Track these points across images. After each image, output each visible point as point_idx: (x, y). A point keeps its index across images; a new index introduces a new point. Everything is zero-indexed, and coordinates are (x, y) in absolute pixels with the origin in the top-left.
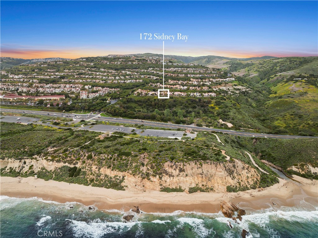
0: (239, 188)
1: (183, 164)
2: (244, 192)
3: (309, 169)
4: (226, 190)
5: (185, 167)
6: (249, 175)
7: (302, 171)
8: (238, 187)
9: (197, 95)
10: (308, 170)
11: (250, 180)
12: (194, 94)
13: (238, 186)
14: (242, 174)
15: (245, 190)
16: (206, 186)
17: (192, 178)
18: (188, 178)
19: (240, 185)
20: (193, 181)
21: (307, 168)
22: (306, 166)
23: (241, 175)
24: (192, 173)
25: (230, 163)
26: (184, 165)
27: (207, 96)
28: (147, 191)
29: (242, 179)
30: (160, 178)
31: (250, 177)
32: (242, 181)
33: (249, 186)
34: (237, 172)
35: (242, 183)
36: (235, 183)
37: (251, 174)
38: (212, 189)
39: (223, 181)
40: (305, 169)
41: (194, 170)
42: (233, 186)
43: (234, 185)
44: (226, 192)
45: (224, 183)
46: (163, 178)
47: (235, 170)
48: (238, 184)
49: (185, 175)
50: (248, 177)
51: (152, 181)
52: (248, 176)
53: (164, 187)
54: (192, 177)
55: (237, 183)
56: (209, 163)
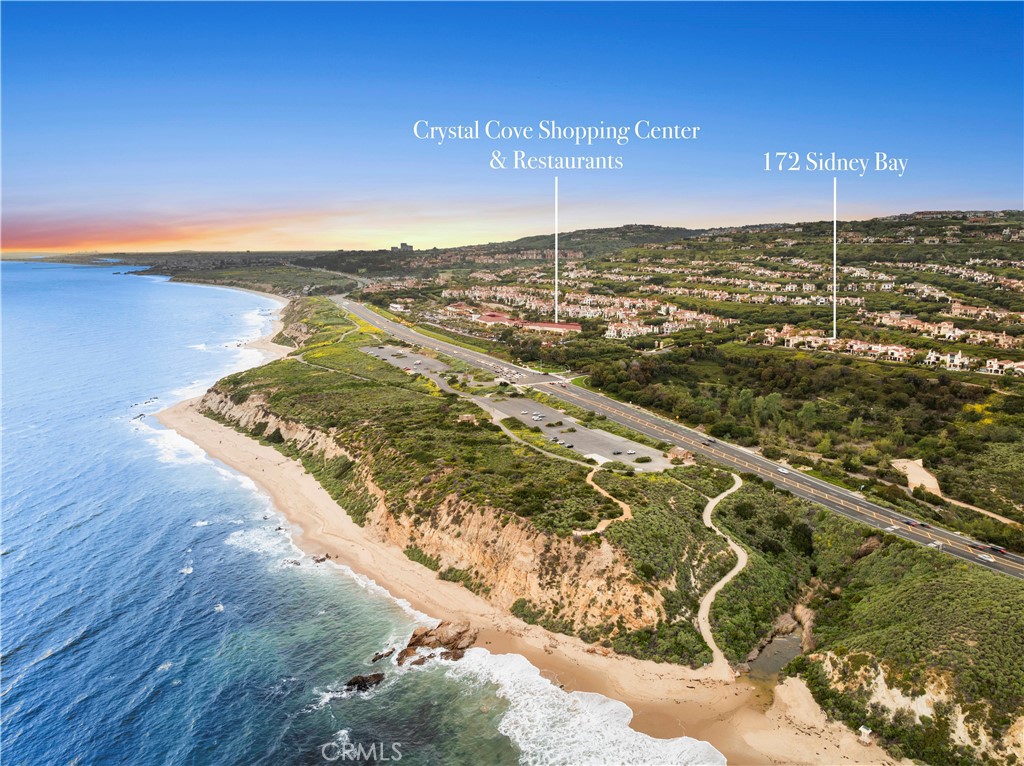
0: (548, 616)
1: (471, 507)
2: (549, 632)
3: (869, 684)
4: (511, 605)
5: (469, 515)
6: (602, 599)
7: (840, 679)
8: (546, 613)
9: (952, 361)
10: (865, 685)
11: (595, 611)
12: (942, 358)
13: (549, 610)
14: (584, 586)
15: (555, 631)
16: (483, 577)
17: (465, 546)
18: (458, 542)
19: (556, 611)
20: (466, 556)
21: (865, 678)
22: (866, 670)
23: (581, 587)
24: (475, 535)
25: (575, 545)
26: (470, 510)
27: (997, 371)
28: (387, 542)
29: (575, 600)
30: (417, 522)
31: (598, 605)
32: (570, 603)
33: (577, 627)
34: (576, 575)
35: (566, 610)
36: (544, 600)
37: (610, 597)
38: (487, 591)
39: (518, 581)
40: (857, 677)
41: (483, 530)
42: (535, 606)
43: (538, 603)
44: (509, 612)
45: (517, 588)
46: (423, 525)
47: (576, 567)
48: (552, 606)
49: (455, 533)
50: (593, 601)
51: (399, 524)
52: (598, 599)
53: (416, 545)
54: (468, 544)
55: (550, 602)
56: (521, 526)
